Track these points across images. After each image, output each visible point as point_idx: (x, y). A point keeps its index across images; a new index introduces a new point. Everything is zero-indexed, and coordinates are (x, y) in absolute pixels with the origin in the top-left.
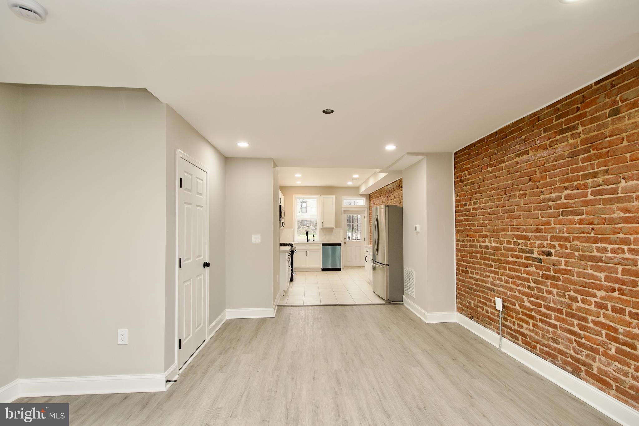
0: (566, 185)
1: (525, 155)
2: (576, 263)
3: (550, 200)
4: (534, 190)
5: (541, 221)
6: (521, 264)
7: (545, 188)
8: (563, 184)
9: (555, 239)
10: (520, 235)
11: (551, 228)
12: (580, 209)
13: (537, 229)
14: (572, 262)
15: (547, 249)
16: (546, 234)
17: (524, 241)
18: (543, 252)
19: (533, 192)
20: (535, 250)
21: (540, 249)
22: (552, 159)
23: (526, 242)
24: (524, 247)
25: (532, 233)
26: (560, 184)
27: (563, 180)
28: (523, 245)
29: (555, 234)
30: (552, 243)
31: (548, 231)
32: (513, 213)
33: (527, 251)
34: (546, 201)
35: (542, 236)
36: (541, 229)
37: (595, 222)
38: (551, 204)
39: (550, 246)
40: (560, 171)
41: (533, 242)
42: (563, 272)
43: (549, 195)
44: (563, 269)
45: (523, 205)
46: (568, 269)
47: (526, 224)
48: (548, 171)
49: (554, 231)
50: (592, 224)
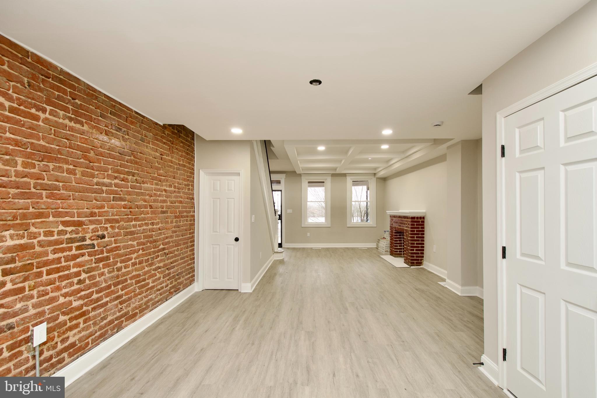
0: (116, 175)
1: (79, 125)
2: (122, 239)
3: (104, 184)
4: (89, 170)
5: (96, 205)
6: (70, 258)
7: (99, 172)
8: (115, 174)
9: (108, 222)
10: (69, 221)
11: (105, 212)
12: (125, 197)
13: (92, 212)
14: (120, 239)
15: (100, 233)
16: (100, 218)
17: (73, 228)
18: (98, 236)
19: (88, 171)
20: (88, 236)
21: (94, 234)
22: (108, 147)
23: (77, 229)
24: (74, 236)
25: (86, 217)
26: (112, 173)
27: (115, 170)
28: (74, 232)
29: (108, 217)
30: (105, 226)
31: (102, 215)
32: (58, 192)
33: (79, 239)
34: (101, 185)
35: (97, 220)
36: (95, 213)
37: (133, 207)
38: (104, 188)
39: (104, 229)
40: (113, 161)
41: (86, 228)
42: (114, 249)
43: (102, 180)
44: (115, 247)
45: (74, 184)
46: (118, 246)
47: (79, 207)
48: (103, 155)
49: (107, 214)
50: (130, 208)
